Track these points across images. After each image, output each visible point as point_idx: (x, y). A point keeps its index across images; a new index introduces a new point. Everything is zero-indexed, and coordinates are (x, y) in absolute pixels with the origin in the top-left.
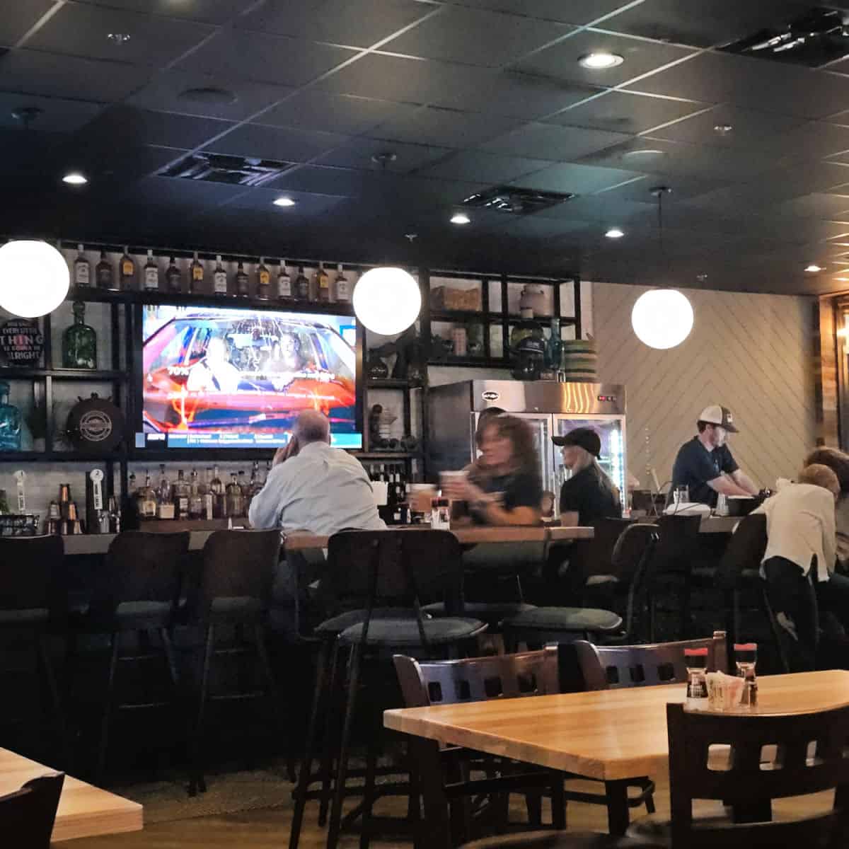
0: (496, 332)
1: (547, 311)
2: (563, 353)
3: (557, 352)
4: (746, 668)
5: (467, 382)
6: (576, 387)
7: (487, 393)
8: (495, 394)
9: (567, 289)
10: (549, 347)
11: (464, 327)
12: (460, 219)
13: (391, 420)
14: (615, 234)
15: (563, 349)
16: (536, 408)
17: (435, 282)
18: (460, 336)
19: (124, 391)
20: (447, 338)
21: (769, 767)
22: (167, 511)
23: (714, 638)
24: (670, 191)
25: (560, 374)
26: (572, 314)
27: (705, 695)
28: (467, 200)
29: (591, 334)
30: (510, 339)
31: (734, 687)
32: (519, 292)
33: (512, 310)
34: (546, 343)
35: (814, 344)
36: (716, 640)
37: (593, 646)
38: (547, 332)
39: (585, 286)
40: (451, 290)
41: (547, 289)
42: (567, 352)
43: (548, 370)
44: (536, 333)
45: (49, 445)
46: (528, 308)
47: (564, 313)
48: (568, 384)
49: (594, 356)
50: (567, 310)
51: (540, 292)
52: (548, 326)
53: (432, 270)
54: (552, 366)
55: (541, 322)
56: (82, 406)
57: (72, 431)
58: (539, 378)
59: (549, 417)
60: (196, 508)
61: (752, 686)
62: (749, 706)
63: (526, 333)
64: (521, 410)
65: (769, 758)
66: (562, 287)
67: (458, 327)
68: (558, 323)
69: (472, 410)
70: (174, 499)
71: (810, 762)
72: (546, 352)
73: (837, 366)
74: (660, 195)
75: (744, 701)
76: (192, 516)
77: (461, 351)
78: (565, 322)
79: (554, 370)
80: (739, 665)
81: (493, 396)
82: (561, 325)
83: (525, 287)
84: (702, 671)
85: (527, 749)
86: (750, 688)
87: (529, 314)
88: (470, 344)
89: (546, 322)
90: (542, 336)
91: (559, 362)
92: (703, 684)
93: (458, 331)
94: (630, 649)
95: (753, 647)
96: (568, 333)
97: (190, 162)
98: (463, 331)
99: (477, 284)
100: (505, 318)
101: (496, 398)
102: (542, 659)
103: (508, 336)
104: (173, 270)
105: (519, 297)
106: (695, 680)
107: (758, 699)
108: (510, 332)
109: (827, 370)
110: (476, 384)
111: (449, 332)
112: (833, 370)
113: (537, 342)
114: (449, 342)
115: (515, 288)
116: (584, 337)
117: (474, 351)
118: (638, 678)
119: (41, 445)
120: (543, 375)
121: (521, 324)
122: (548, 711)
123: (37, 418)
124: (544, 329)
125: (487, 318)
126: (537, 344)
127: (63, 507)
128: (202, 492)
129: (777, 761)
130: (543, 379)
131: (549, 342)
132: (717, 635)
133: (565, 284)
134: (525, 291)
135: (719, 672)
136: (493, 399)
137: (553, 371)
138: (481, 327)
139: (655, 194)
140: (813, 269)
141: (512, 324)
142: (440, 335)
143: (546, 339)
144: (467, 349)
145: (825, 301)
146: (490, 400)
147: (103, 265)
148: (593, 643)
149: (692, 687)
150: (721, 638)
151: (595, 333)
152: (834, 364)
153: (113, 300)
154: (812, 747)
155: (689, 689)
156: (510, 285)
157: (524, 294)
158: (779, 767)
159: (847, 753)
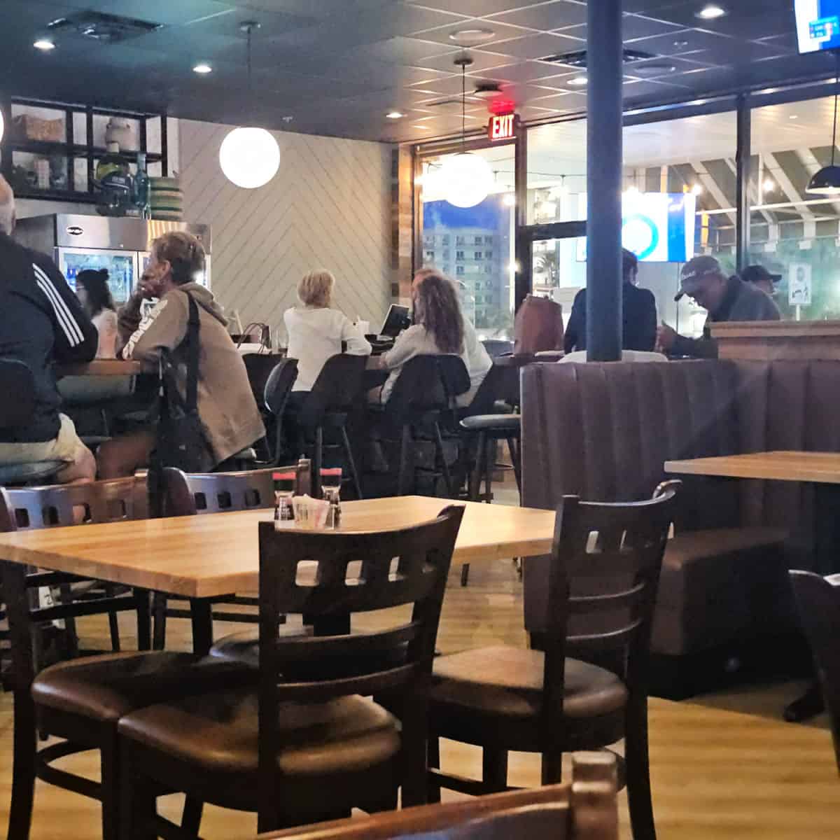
0: (81, 165)
1: (133, 146)
2: (149, 189)
3: (143, 189)
4: (331, 492)
5: (49, 216)
6: (161, 225)
7: (72, 228)
8: (80, 229)
9: (153, 125)
10: (136, 183)
11: (48, 159)
12: (44, 45)
14: (203, 69)
15: (149, 186)
16: (122, 246)
17: (18, 110)
18: (44, 168)
20: (28, 170)
21: (354, 582)
23: (300, 465)
24: (259, 26)
25: (146, 212)
26: (159, 151)
27: (291, 517)
28: (51, 24)
29: (177, 171)
30: (95, 172)
31: (320, 510)
32: (105, 124)
33: (98, 142)
34: (132, 179)
35: (393, 191)
36: (301, 468)
37: (182, 473)
38: (133, 168)
39: (172, 123)
40: (33, 120)
41: (133, 124)
42: (153, 189)
43: (135, 207)
44: (123, 168)
46: (113, 142)
47: (150, 149)
48: (153, 221)
49: (180, 195)
50: (154, 147)
51: (125, 126)
52: (134, 161)
53: (13, 97)
54: (138, 203)
55: (126, 157)
58: (124, 214)
59: (134, 255)
61: (336, 509)
62: (333, 528)
63: (112, 168)
64: (106, 247)
65: (354, 574)
66: (149, 122)
67: (42, 158)
68: (144, 159)
69: (56, 244)
71: (392, 577)
72: (131, 187)
73: (413, 214)
74: (249, 31)
75: (328, 523)
77: (44, 183)
78: (151, 158)
79: (141, 207)
80: (325, 489)
81: (77, 231)
82: (147, 162)
83: (111, 120)
84: (290, 494)
85: (117, 569)
86: (334, 511)
87: (115, 148)
88: (54, 177)
89: (133, 157)
90: (127, 171)
91: (145, 199)
92: (290, 507)
93: (40, 163)
94: (218, 476)
95: (337, 471)
96: (154, 170)
98: (46, 163)
99: (60, 115)
100: (90, 152)
101: (81, 233)
102: (131, 486)
103: (93, 170)
105: (105, 130)
106: (282, 503)
107: (341, 521)
108: (95, 167)
109: (404, 218)
110: (59, 218)
111: (32, 164)
112: (410, 217)
113: (123, 177)
114: (31, 174)
115: (100, 121)
116: (170, 174)
117: (58, 185)
118: (226, 503)
120: (128, 212)
121: (106, 158)
122: (137, 536)
124: (130, 165)
125: (71, 150)
126: (123, 180)
129: (362, 577)
130: (128, 216)
131: (135, 178)
132: (302, 463)
133: (152, 119)
134: (110, 124)
135: (305, 495)
136: (77, 234)
137: (138, 208)
138: (65, 161)
139: (245, 29)
140: (395, 115)
141: (96, 158)
142: (22, 166)
143: (131, 175)
144: (51, 183)
145: (403, 148)
146: (75, 236)
148: (182, 470)
149: (279, 510)
150: (305, 465)
151: (181, 171)
152: (411, 211)
154: (395, 563)
155: (276, 511)
156: (95, 117)
157: (110, 127)
158: (363, 582)
159: (427, 569)
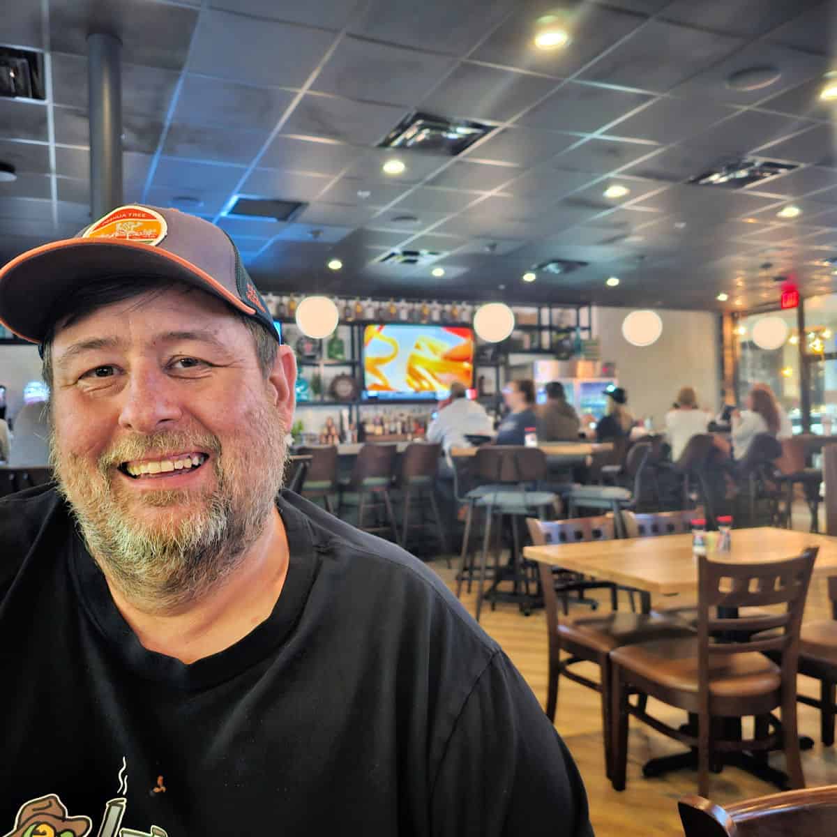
0: (546, 335)
1: (573, 323)
2: (582, 346)
3: (579, 346)
6: (584, 363)
9: (584, 312)
10: (575, 343)
11: (528, 333)
13: (490, 382)
15: (582, 344)
16: (566, 375)
18: (527, 338)
19: (357, 370)
20: (519, 339)
21: (754, 590)
22: (379, 430)
26: (587, 325)
28: (534, 268)
29: (597, 335)
30: (553, 338)
32: (559, 313)
33: (555, 323)
35: (720, 338)
38: (573, 335)
39: (594, 310)
41: (573, 312)
42: (584, 346)
43: (573, 355)
44: (568, 336)
45: (322, 397)
46: (563, 322)
47: (582, 324)
49: (599, 347)
50: (584, 323)
51: (569, 313)
52: (574, 331)
54: (577, 353)
55: (569, 330)
56: (338, 378)
57: (333, 392)
58: (568, 359)
59: (572, 379)
60: (393, 429)
63: (562, 336)
65: (753, 587)
66: (581, 310)
67: (526, 333)
68: (579, 330)
70: (382, 424)
71: (776, 588)
72: (573, 346)
76: (391, 433)
77: (527, 345)
78: (584, 329)
82: (581, 331)
83: (562, 311)
87: (564, 325)
88: (532, 342)
89: (572, 329)
90: (570, 337)
91: (580, 350)
93: (525, 335)
96: (585, 336)
97: (393, 255)
98: (528, 336)
99: (535, 310)
100: (551, 328)
104: (380, 309)
105: (558, 316)
109: (728, 352)
110: (535, 363)
111: (522, 336)
114: (520, 341)
115: (556, 312)
116: (593, 337)
117: (534, 346)
119: (318, 398)
120: (570, 358)
121: (559, 331)
123: (316, 385)
124: (572, 333)
125: (540, 328)
126: (568, 341)
127: (329, 429)
128: (395, 421)
129: (758, 587)
130: (570, 360)
131: (574, 340)
133: (583, 309)
134: (561, 313)
137: (576, 356)
138: (537, 333)
141: (554, 331)
142: (515, 337)
144: (530, 345)
145: (727, 314)
147: (347, 308)
151: (599, 334)
152: (732, 348)
153: (352, 324)
154: (778, 580)
156: (553, 310)
157: (561, 315)
159: (798, 583)
